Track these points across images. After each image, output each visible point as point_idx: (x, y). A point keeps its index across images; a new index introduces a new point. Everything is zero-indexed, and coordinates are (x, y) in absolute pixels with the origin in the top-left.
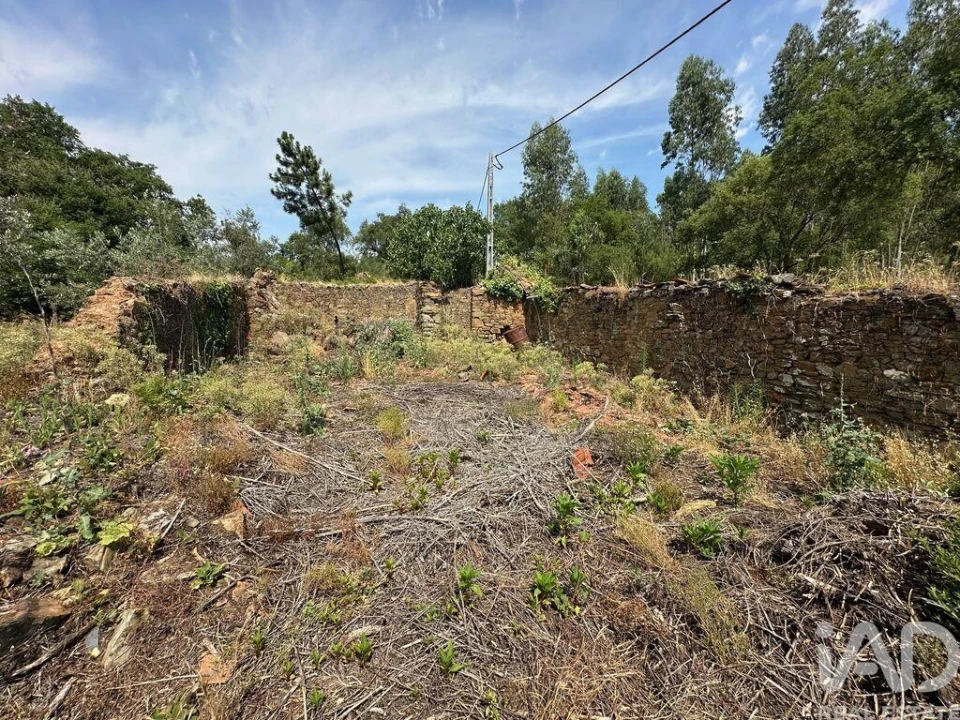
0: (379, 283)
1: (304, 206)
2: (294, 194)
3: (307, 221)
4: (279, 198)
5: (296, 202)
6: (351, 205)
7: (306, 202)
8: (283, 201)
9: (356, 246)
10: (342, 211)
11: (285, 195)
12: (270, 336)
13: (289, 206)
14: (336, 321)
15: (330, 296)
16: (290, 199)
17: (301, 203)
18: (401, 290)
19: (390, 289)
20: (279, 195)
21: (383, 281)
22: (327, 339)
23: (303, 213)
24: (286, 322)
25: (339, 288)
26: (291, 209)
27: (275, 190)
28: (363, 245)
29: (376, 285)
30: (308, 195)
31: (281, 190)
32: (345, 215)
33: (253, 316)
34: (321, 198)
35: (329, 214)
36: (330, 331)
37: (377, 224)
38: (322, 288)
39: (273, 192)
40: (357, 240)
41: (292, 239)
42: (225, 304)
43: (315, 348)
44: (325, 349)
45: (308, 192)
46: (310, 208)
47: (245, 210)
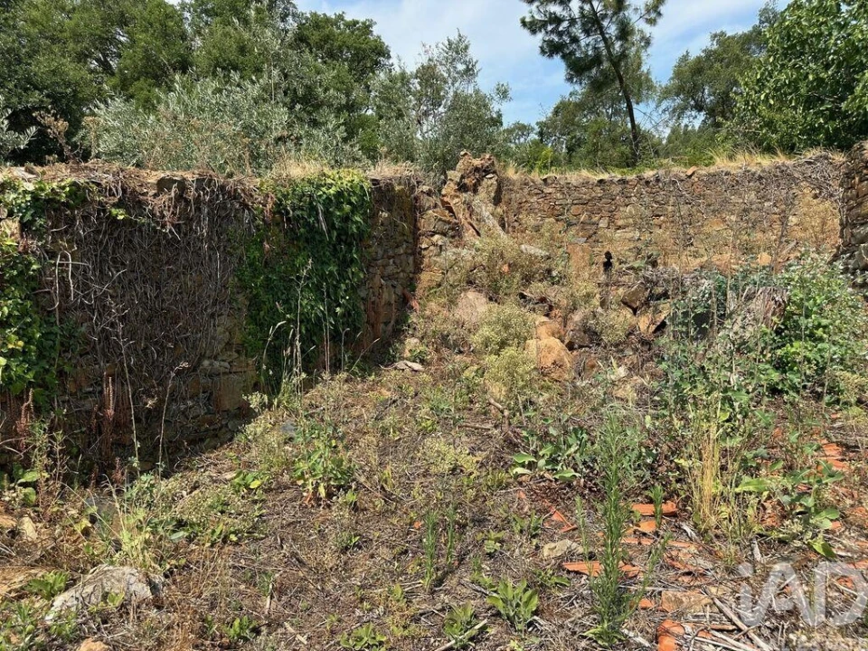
0: (721, 164)
1: (575, 40)
2: (557, 20)
3: (577, 68)
4: (534, 32)
5: (560, 34)
6: (660, 21)
7: (577, 30)
8: (540, 36)
9: (664, 105)
10: (643, 38)
11: (544, 24)
12: (452, 302)
13: (550, 43)
14: (608, 265)
15: (601, 203)
16: (552, 32)
17: (569, 34)
18: (783, 175)
19: (749, 176)
20: (532, 26)
21: (731, 158)
22: (577, 317)
23: (572, 53)
24: (489, 269)
25: (623, 182)
26: (551, 49)
27: (528, 20)
28: (678, 101)
29: (712, 169)
30: (583, 16)
31: (537, 17)
32: (648, 42)
33: (430, 256)
34: (605, 16)
35: (618, 45)
36: (588, 296)
37: (709, 53)
38: (586, 183)
39: (524, 23)
40: (666, 94)
41: (556, 112)
42: (343, 232)
43: (545, 344)
44: (571, 347)
45: (582, 8)
46: (584, 40)
47: (454, 38)
